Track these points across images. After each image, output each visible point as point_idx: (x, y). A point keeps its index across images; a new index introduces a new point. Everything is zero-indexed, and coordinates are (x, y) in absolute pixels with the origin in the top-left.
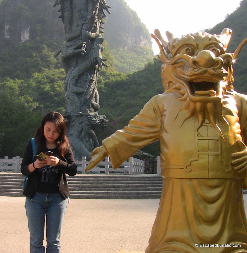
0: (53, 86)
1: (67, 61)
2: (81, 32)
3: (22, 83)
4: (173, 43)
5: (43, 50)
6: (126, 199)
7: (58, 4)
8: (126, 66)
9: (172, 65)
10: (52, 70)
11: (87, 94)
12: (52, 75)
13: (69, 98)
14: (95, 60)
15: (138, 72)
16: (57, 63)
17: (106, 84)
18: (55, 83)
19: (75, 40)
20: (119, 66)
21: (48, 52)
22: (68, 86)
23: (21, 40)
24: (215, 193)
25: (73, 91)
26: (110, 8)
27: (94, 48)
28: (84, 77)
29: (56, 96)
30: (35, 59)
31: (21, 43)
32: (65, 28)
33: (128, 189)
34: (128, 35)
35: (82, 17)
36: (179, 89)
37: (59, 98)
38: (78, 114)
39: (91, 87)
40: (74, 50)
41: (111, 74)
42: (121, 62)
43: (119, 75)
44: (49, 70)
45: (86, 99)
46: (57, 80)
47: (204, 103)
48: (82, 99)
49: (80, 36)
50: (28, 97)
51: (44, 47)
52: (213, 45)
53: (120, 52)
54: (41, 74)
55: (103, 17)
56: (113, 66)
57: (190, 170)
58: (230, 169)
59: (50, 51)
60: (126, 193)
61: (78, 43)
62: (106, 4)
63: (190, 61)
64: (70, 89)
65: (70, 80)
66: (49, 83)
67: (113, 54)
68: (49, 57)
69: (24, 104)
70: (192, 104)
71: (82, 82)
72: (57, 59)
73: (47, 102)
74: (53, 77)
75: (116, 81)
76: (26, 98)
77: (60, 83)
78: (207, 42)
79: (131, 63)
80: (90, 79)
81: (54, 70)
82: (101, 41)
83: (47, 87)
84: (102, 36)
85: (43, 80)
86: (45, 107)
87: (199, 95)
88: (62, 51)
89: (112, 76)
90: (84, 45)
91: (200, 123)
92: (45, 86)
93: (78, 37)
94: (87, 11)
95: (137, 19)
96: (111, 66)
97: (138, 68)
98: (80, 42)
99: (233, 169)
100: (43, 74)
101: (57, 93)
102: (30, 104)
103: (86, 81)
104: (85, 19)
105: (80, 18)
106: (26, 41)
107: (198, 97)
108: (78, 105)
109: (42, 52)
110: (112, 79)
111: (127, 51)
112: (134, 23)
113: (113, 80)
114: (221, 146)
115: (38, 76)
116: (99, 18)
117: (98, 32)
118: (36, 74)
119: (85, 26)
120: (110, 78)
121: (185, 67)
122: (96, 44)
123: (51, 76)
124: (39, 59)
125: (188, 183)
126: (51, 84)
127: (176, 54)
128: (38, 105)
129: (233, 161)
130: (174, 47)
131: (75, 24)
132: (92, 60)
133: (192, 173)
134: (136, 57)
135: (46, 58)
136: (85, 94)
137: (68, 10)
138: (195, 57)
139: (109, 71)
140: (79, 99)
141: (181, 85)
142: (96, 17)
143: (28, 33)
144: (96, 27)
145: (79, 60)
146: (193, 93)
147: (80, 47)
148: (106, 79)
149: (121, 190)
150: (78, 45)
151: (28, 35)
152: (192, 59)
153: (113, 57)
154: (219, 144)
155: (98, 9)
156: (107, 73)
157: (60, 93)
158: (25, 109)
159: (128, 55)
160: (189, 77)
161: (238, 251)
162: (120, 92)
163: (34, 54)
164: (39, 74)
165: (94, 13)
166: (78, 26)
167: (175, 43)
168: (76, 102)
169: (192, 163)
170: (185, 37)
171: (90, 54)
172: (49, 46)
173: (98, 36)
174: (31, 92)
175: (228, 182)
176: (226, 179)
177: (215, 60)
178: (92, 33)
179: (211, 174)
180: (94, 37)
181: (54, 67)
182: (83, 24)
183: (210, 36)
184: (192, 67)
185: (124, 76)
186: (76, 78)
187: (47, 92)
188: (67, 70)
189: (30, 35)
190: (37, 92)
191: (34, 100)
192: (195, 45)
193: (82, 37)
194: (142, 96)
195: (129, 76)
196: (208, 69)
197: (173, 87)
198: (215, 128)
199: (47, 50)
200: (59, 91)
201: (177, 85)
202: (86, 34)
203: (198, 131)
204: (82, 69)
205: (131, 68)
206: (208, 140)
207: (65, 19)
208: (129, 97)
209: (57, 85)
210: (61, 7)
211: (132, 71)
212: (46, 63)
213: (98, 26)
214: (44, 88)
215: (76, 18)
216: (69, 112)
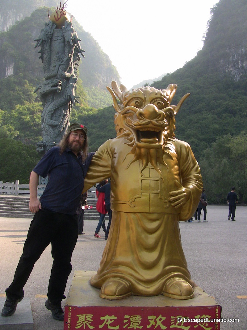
0: (33, 117)
1: (45, 97)
2: (58, 72)
3: (6, 113)
4: (125, 95)
5: (25, 85)
6: (91, 220)
7: (39, 46)
8: (97, 102)
9: (123, 114)
10: (32, 103)
11: (61, 126)
12: (33, 107)
13: (45, 130)
14: (69, 97)
15: (108, 107)
16: (37, 97)
17: (79, 117)
18: (35, 115)
19: (52, 79)
20: (92, 101)
21: (29, 87)
22: (45, 119)
23: (6, 75)
24: (154, 225)
25: (48, 123)
26: (84, 52)
27: (68, 87)
28: (59, 112)
29: (35, 126)
30: (18, 92)
31: (6, 77)
32: (44, 68)
33: (94, 211)
34: (100, 75)
35: (59, 59)
36: (128, 135)
37: (37, 128)
38: (52, 144)
39: (65, 120)
40: (51, 88)
41: (84, 108)
42: (93, 98)
43: (91, 110)
44: (30, 102)
45: (60, 131)
46: (36, 112)
47: (148, 148)
48: (57, 131)
49: (56, 75)
50: (10, 126)
51: (26, 82)
52: (159, 99)
53: (92, 90)
54: (22, 106)
55: (77, 59)
56: (86, 101)
57: (134, 206)
58: (168, 205)
59: (31, 86)
60: (91, 215)
61: (55, 81)
62: (81, 49)
63: (137, 113)
64: (47, 121)
65: (46, 114)
66: (30, 114)
67: (87, 91)
68: (31, 92)
69: (6, 133)
70: (137, 149)
71: (57, 116)
72: (37, 94)
73: (27, 131)
74: (33, 109)
75: (88, 115)
76: (8, 127)
77: (39, 115)
78: (154, 96)
79: (102, 99)
80: (64, 114)
81: (34, 103)
82: (75, 80)
83: (28, 118)
84: (76, 76)
85: (24, 111)
86: (25, 136)
87: (144, 142)
88: (40, 88)
89: (85, 110)
90: (60, 84)
91: (144, 166)
92: (25, 117)
93: (55, 76)
94: (64, 54)
95: (108, 61)
96: (84, 102)
97: (107, 104)
98: (56, 81)
99: (170, 205)
100: (24, 106)
101: (36, 123)
102: (12, 133)
103: (60, 115)
104: (62, 60)
105: (57, 59)
106: (10, 76)
107: (143, 144)
108: (53, 136)
109: (24, 86)
110: (85, 112)
111: (99, 89)
112: (106, 65)
113: (85, 114)
114: (161, 185)
115: (20, 107)
116: (74, 61)
117: (72, 73)
118: (18, 105)
119: (61, 67)
120: (83, 112)
121: (134, 117)
122: (71, 83)
123: (31, 109)
124: (21, 92)
125: (132, 216)
126: (31, 115)
127: (126, 106)
128: (19, 134)
129: (171, 199)
130: (125, 99)
131: (53, 65)
132: (67, 97)
133: (136, 208)
134: (106, 94)
135: (27, 92)
136: (59, 127)
137: (47, 52)
138: (141, 110)
139: (82, 106)
140: (54, 131)
141: (130, 132)
142: (72, 59)
143: (13, 69)
144: (71, 68)
145: (55, 97)
146: (138, 140)
147: (56, 85)
148: (79, 113)
149: (88, 212)
150: (54, 83)
151: (13, 70)
152: (139, 111)
153: (87, 93)
154: (159, 184)
155: (73, 52)
156: (80, 108)
157: (39, 123)
158: (6, 137)
159: (99, 92)
160: (135, 127)
161: (173, 273)
162: (91, 124)
163: (17, 88)
164: (20, 106)
165: (70, 56)
166: (55, 66)
167: (126, 96)
168: (51, 133)
169: (136, 200)
170: (135, 91)
171: (65, 91)
172: (31, 81)
173: (73, 76)
174: (13, 122)
175: (166, 216)
176: (164, 213)
177: (158, 113)
178: (68, 74)
179: (152, 209)
180: (69, 77)
181: (34, 100)
182: (60, 65)
183: (157, 91)
184: (138, 118)
185: (95, 111)
186: (52, 112)
187: (27, 123)
188: (44, 105)
189: (14, 71)
190: (19, 122)
191: (16, 129)
192: (143, 98)
193: (59, 77)
194: (110, 129)
195: (99, 110)
196: (152, 121)
197: (123, 134)
198: (156, 170)
199: (29, 84)
200: (38, 122)
201: (126, 132)
202: (62, 74)
203: (142, 172)
204: (57, 104)
205: (102, 104)
206: (150, 180)
207: (45, 59)
208: (99, 129)
209: (36, 116)
210: (41, 49)
211: (103, 107)
212: (27, 96)
213: (73, 67)
214: (25, 118)
215: (55, 60)
216: (44, 142)
